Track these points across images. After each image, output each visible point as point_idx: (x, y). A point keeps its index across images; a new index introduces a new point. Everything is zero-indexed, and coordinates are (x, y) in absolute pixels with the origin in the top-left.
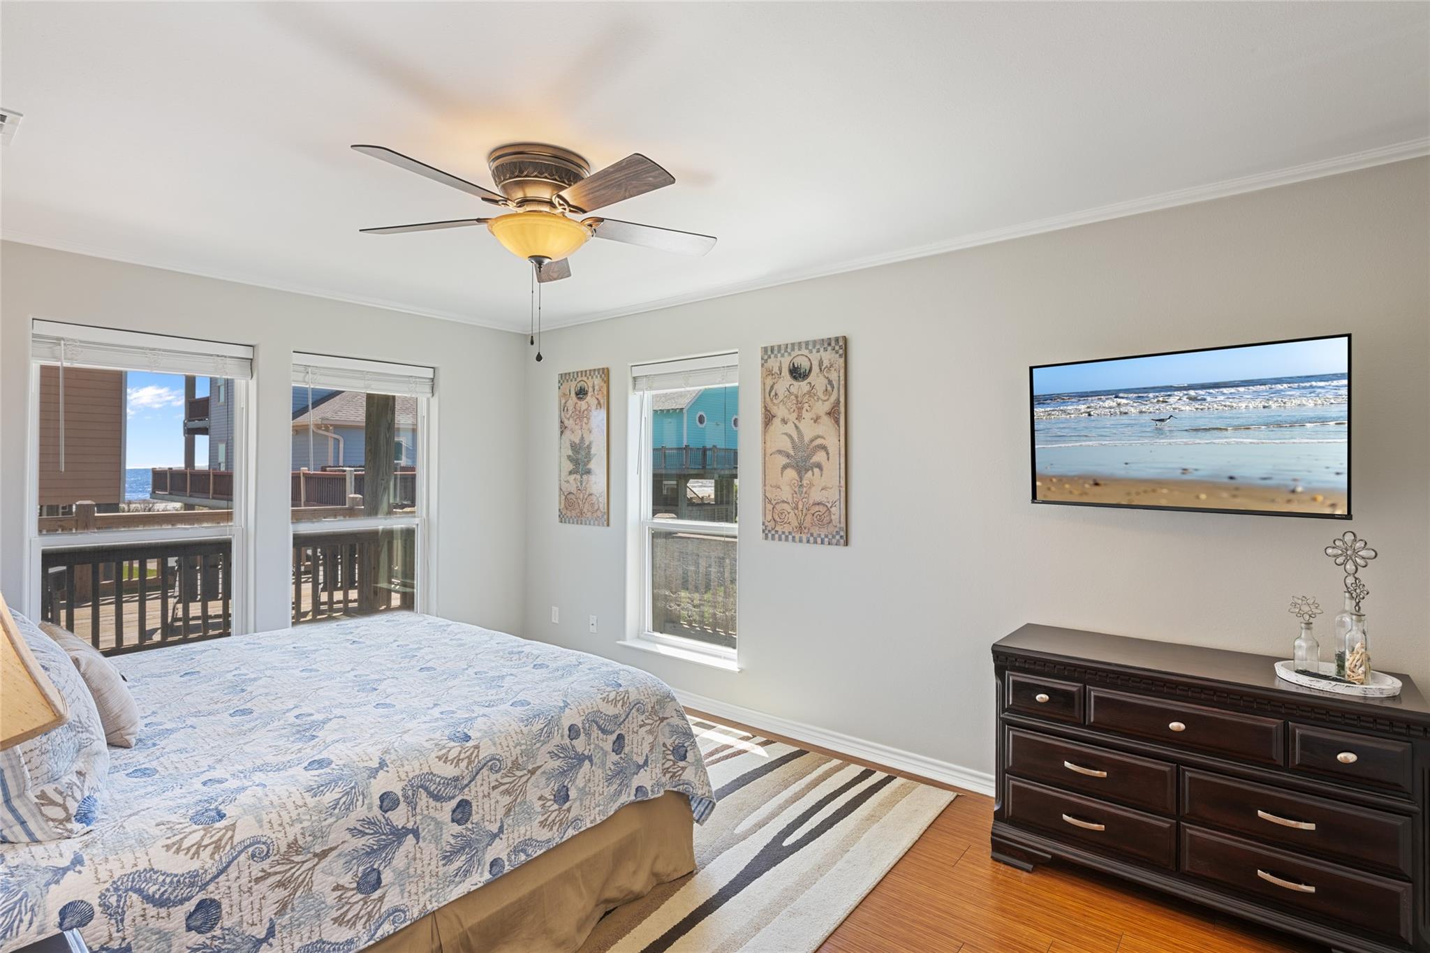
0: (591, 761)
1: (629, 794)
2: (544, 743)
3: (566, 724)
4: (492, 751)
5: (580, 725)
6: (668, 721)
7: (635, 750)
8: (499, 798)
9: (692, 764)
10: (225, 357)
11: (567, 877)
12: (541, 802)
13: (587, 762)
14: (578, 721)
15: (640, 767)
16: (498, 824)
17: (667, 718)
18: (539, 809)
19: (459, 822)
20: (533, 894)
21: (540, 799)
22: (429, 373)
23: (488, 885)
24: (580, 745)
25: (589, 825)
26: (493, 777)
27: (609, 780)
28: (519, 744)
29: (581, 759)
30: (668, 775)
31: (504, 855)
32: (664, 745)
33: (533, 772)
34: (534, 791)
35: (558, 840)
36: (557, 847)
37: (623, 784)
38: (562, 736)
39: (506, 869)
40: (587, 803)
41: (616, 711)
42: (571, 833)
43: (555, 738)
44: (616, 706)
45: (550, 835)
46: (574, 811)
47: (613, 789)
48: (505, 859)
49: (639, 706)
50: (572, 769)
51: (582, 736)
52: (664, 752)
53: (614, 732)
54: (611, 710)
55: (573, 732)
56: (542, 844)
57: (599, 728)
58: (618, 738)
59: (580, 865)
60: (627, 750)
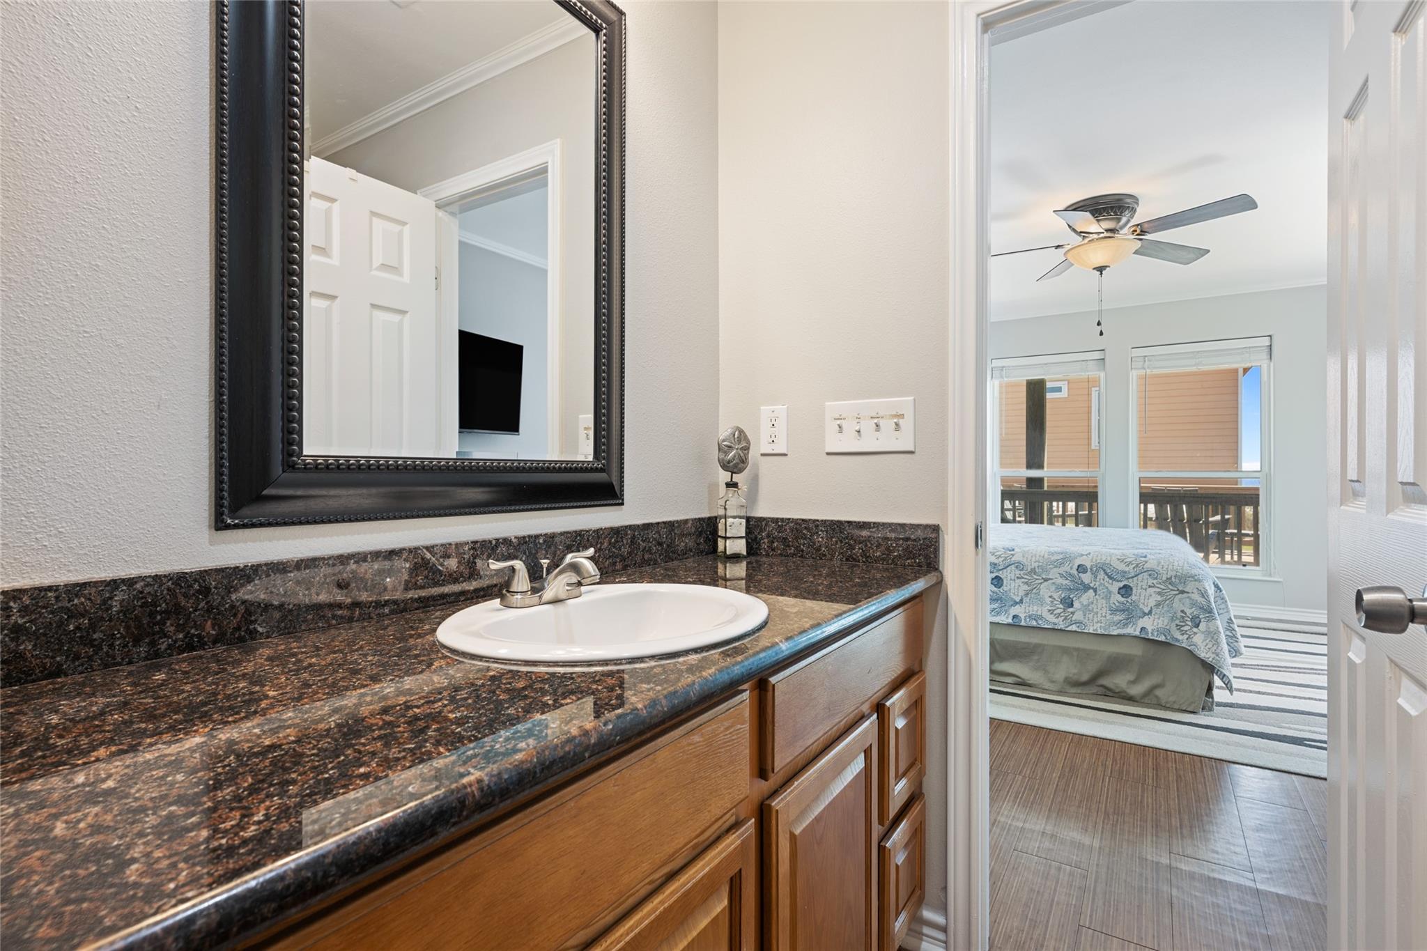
0: (1095, 590)
1: (1135, 631)
2: (1056, 567)
3: (1078, 562)
4: (1021, 559)
5: (1089, 567)
6: (1189, 595)
7: (1142, 601)
8: (1022, 585)
9: (1203, 633)
11: (1066, 651)
12: (1050, 600)
13: (1091, 591)
14: (1088, 565)
15: (1145, 614)
16: (1020, 598)
17: (1188, 593)
18: (1049, 603)
19: (995, 586)
20: (1037, 646)
21: (1050, 597)
23: (1009, 625)
24: (1087, 578)
25: (1091, 631)
26: (1018, 572)
27: (1114, 611)
28: (1039, 561)
29: (1087, 588)
30: (1186, 636)
31: (1022, 616)
32: (1182, 611)
33: (1046, 580)
34: (1046, 591)
35: (1061, 626)
36: (1061, 630)
37: (1128, 619)
38: (1071, 568)
39: (1023, 623)
40: (1091, 616)
41: (1127, 569)
42: (1074, 628)
43: (1066, 568)
44: (1128, 565)
45: (1056, 621)
46: (1078, 616)
47: (1117, 618)
48: (1023, 618)
49: (1152, 573)
50: (1077, 590)
51: (1089, 573)
52: (1183, 617)
53: (1121, 581)
54: (1122, 567)
55: (1081, 569)
56: (1049, 622)
57: (1106, 574)
58: (1125, 586)
59: (1077, 650)
60: (1134, 598)
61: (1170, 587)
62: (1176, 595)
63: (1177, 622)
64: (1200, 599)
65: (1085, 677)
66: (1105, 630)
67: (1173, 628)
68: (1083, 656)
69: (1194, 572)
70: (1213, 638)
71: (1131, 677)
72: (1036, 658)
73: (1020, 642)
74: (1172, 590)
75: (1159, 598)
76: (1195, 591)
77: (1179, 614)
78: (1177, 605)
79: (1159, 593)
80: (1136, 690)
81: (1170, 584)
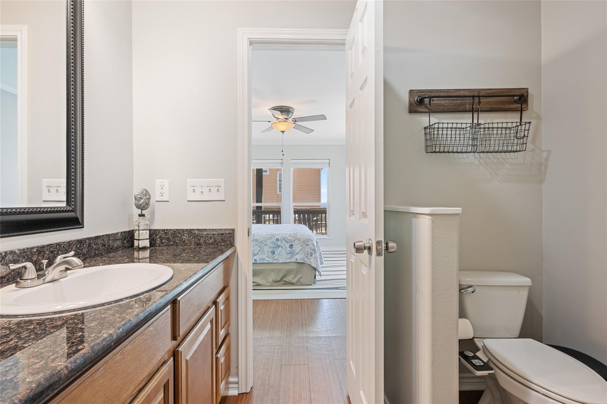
0: (282, 247)
1: (294, 260)
2: (269, 240)
3: (276, 238)
4: (257, 238)
5: (280, 239)
7: (296, 249)
9: (313, 258)
10: (277, 163)
11: (272, 270)
12: (267, 252)
13: (281, 247)
15: (297, 254)
16: (257, 253)
17: (309, 245)
18: (267, 253)
20: (263, 270)
21: (267, 251)
22: (328, 161)
24: (279, 243)
25: (281, 262)
27: (288, 254)
28: (263, 238)
29: (279, 246)
30: (309, 260)
31: (258, 259)
32: (308, 251)
33: (266, 245)
34: (266, 249)
35: (271, 262)
36: (271, 263)
37: (292, 256)
38: (274, 240)
39: (258, 262)
40: (280, 257)
41: (291, 239)
42: (275, 261)
43: (272, 240)
44: (292, 237)
45: (269, 260)
46: (276, 257)
47: (289, 256)
48: (258, 260)
49: (299, 239)
50: (276, 247)
51: (280, 241)
52: (308, 253)
53: (290, 243)
54: (290, 238)
55: (277, 240)
56: (267, 261)
57: (285, 241)
58: (291, 245)
59: (276, 269)
60: (294, 248)
61: (304, 244)
62: (306, 246)
63: (306, 255)
64: (313, 247)
65: (279, 279)
66: (285, 261)
67: (305, 257)
68: (279, 271)
69: (311, 238)
70: (316, 259)
71: (293, 276)
72: (263, 274)
73: (257, 269)
74: (305, 245)
75: (301, 248)
76: (311, 244)
77: (307, 252)
78: (306, 250)
79: (301, 246)
80: (294, 281)
81: (304, 242)
